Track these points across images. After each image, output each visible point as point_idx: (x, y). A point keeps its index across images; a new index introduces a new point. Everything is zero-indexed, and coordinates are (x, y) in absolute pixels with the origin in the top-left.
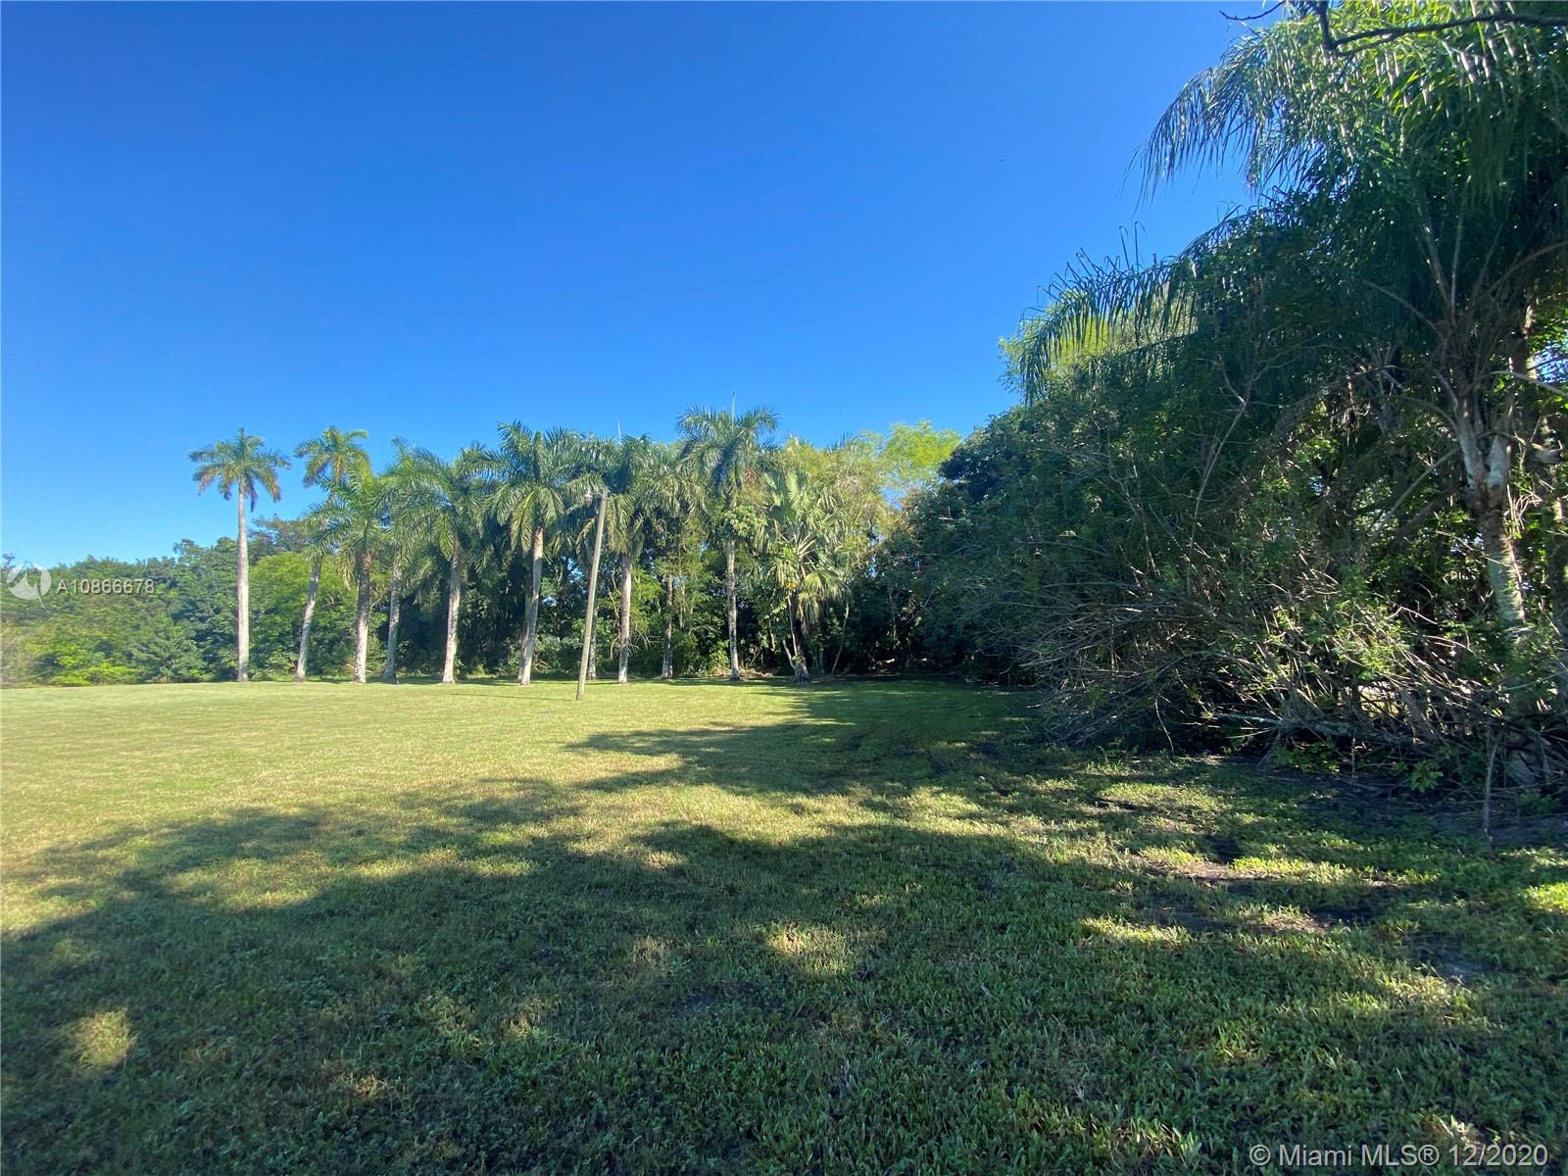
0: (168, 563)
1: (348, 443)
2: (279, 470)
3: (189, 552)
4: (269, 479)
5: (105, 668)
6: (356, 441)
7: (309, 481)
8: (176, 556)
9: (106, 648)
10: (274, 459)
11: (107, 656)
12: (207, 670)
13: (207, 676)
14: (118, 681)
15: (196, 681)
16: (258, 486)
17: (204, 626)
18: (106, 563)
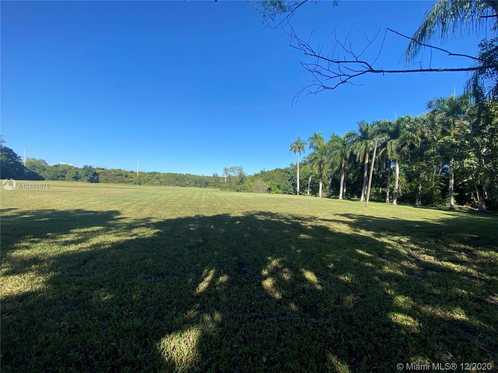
0: (288, 168)
1: (319, 136)
2: (305, 146)
3: (292, 166)
4: (303, 148)
5: (278, 190)
6: (321, 135)
7: (310, 148)
8: (290, 167)
9: (279, 187)
10: (304, 143)
11: (279, 188)
12: (294, 192)
13: (294, 193)
14: (280, 193)
15: (292, 194)
16: (301, 150)
17: (294, 182)
18: (279, 169)
